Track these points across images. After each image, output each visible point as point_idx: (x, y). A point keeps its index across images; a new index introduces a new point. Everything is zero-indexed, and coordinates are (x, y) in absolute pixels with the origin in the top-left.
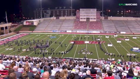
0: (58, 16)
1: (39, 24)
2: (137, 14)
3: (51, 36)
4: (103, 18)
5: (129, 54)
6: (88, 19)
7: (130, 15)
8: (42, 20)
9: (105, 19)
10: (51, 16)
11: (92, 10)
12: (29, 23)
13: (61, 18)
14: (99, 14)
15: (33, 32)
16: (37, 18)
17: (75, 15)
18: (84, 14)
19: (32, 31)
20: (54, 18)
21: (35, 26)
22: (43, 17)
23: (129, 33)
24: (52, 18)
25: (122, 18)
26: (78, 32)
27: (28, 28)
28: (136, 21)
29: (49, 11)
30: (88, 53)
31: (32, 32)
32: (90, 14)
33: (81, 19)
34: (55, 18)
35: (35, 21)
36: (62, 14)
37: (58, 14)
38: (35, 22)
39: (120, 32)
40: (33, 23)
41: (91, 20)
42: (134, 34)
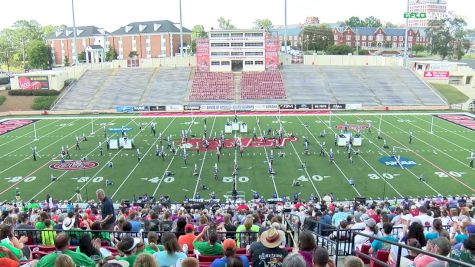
0: (133, 57)
1: (67, 85)
2: (395, 44)
3: (112, 127)
4: (286, 60)
5: (375, 175)
7: (373, 48)
9: (293, 62)
12: (32, 81)
14: (273, 46)
15: (49, 112)
17: (193, 50)
18: (224, 47)
19: (43, 112)
20: (121, 63)
23: (372, 108)
24: (114, 64)
26: (204, 108)
28: (391, 69)
29: (103, 41)
30: (240, 179)
31: (46, 114)
32: (244, 49)
33: (213, 63)
34: (124, 64)
35: (54, 76)
36: (148, 49)
37: (134, 49)
38: (55, 78)
39: (343, 106)
41: (246, 68)
42: (387, 110)
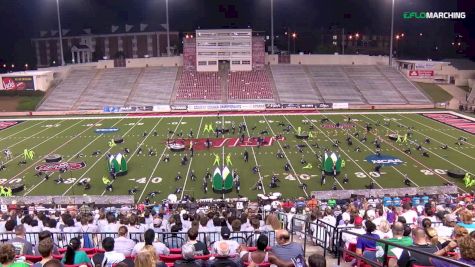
0: (120, 57)
1: (53, 85)
2: (380, 44)
3: (99, 127)
4: (273, 59)
5: (362, 174)
6: (224, 64)
7: (359, 47)
8: (64, 70)
9: (279, 61)
10: (97, 57)
11: (236, 32)
12: (16, 82)
13: (133, 63)
14: (260, 46)
15: (34, 113)
16: (46, 64)
17: (179, 50)
18: (210, 47)
19: (28, 113)
20: (107, 63)
21: (40, 94)
22: (68, 60)
23: (358, 107)
24: (100, 64)
25: (336, 59)
26: (191, 108)
27: (15, 103)
28: (377, 68)
29: (89, 41)
31: (31, 116)
32: (231, 49)
33: (200, 63)
34: (110, 64)
35: (39, 76)
36: (135, 49)
37: (121, 49)
38: (40, 78)
40: (30, 82)
41: (234, 68)
42: (373, 109)
